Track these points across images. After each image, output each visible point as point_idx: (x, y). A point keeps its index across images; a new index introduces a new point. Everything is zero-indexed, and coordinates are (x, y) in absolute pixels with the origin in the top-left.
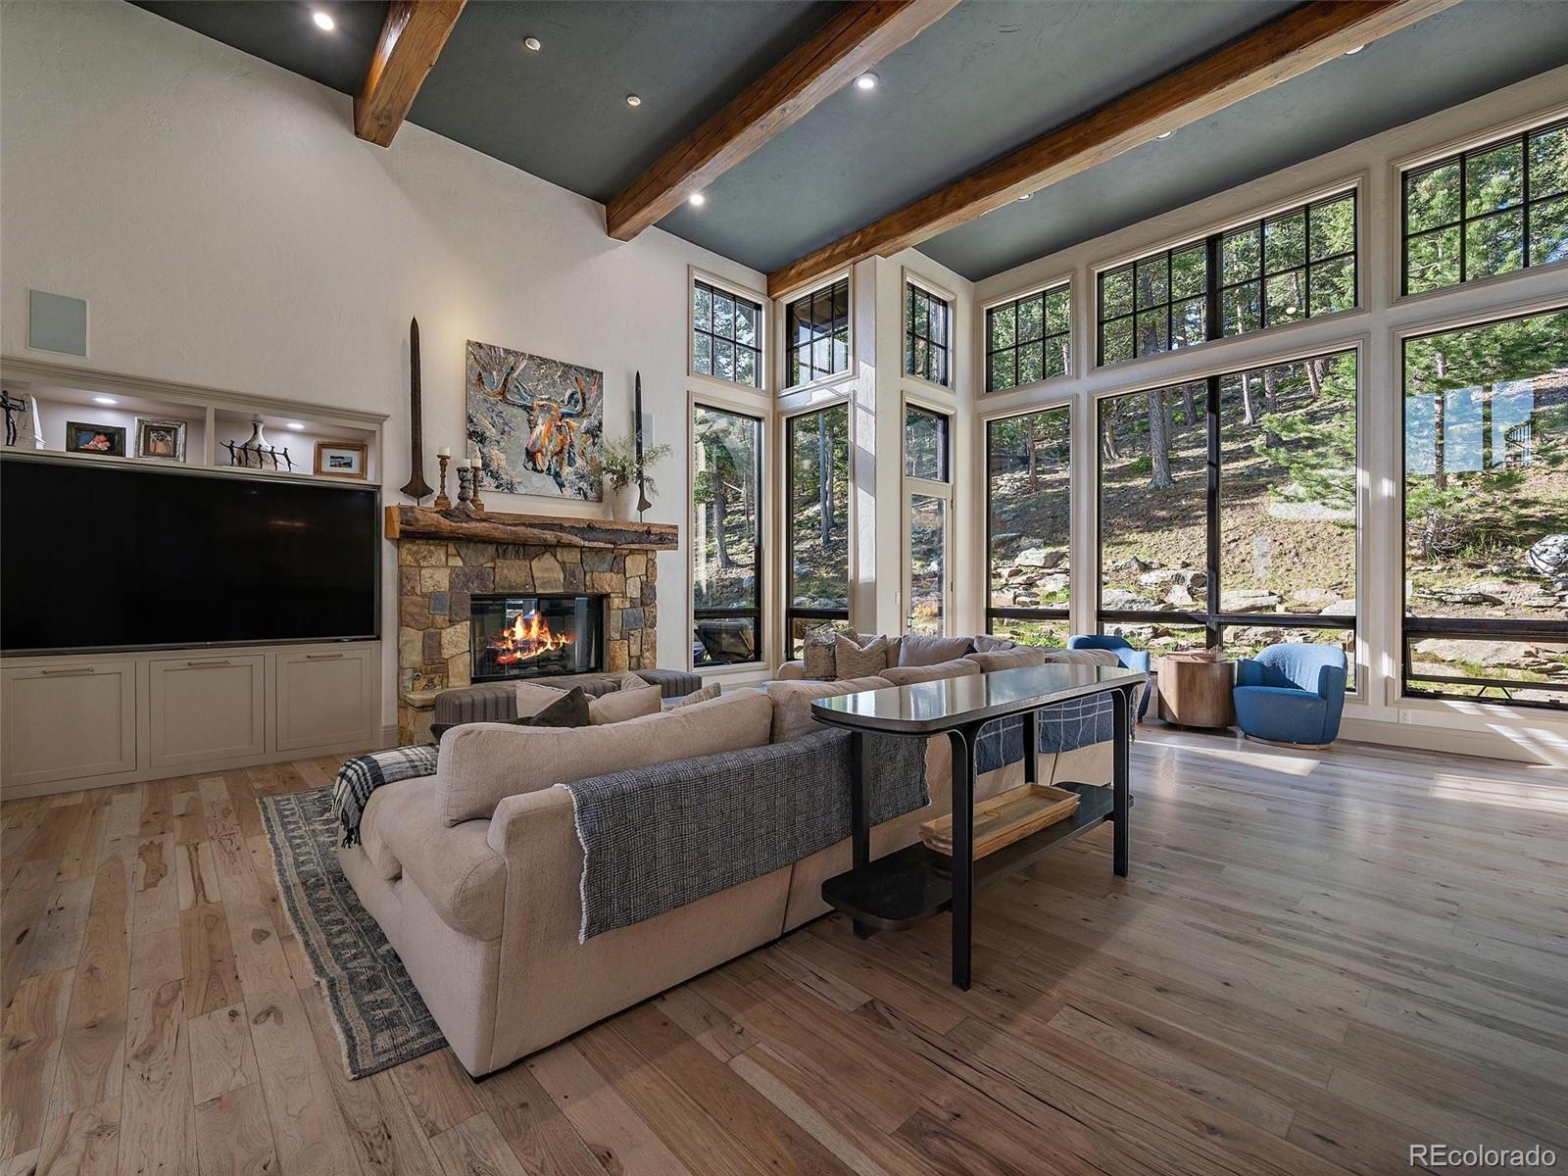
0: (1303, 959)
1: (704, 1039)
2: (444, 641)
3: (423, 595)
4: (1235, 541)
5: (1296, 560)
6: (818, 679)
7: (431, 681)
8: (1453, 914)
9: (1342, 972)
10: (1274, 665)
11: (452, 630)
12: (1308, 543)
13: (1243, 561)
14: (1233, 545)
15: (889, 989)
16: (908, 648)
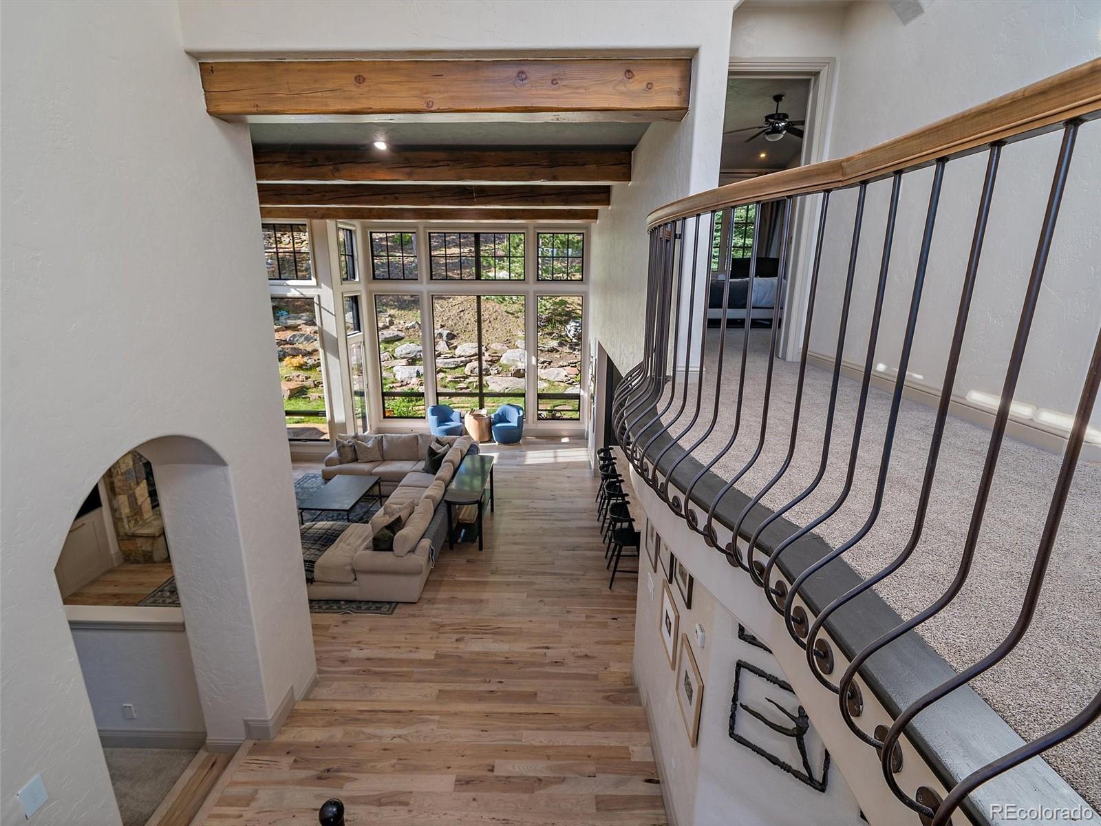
0: (532, 519)
1: (445, 579)
2: (137, 495)
3: (122, 474)
4: (463, 311)
5: (490, 325)
6: (349, 463)
7: (136, 520)
8: (554, 498)
9: (540, 520)
10: (503, 415)
11: (139, 488)
12: (494, 316)
13: (468, 324)
14: (462, 314)
15: (470, 557)
16: (387, 441)
